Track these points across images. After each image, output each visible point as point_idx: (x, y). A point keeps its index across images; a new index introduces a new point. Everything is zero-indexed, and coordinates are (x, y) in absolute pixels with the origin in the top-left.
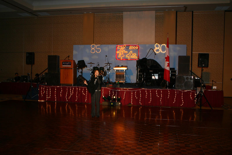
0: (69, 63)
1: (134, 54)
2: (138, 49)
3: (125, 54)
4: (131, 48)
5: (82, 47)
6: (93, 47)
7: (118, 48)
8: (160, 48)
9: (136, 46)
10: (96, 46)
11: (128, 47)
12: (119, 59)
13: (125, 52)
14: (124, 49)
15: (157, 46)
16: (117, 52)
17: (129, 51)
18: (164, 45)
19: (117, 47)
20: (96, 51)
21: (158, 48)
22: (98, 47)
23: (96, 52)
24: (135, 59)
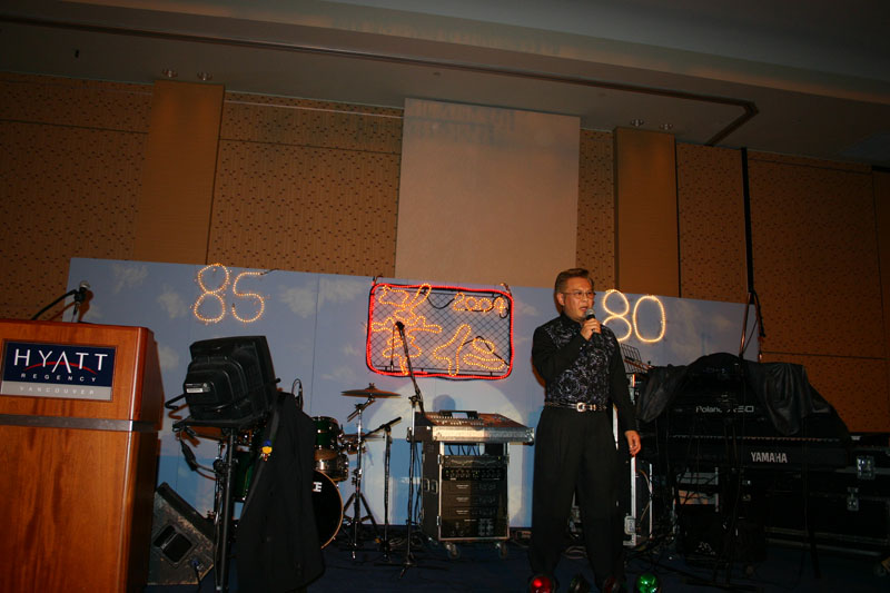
0: (91, 361)
1: (479, 345)
2: (509, 310)
3: (425, 340)
4: (461, 301)
5: (130, 273)
6: (214, 280)
7: (380, 298)
8: (629, 316)
9: (493, 294)
10: (233, 276)
11: (443, 299)
12: (391, 371)
13: (427, 326)
14: (419, 311)
15: (616, 305)
16: (373, 324)
17: (450, 324)
18: (653, 298)
19: (372, 294)
20: (228, 310)
21: (621, 316)
22: (246, 285)
23: (229, 317)
24: (491, 377)
